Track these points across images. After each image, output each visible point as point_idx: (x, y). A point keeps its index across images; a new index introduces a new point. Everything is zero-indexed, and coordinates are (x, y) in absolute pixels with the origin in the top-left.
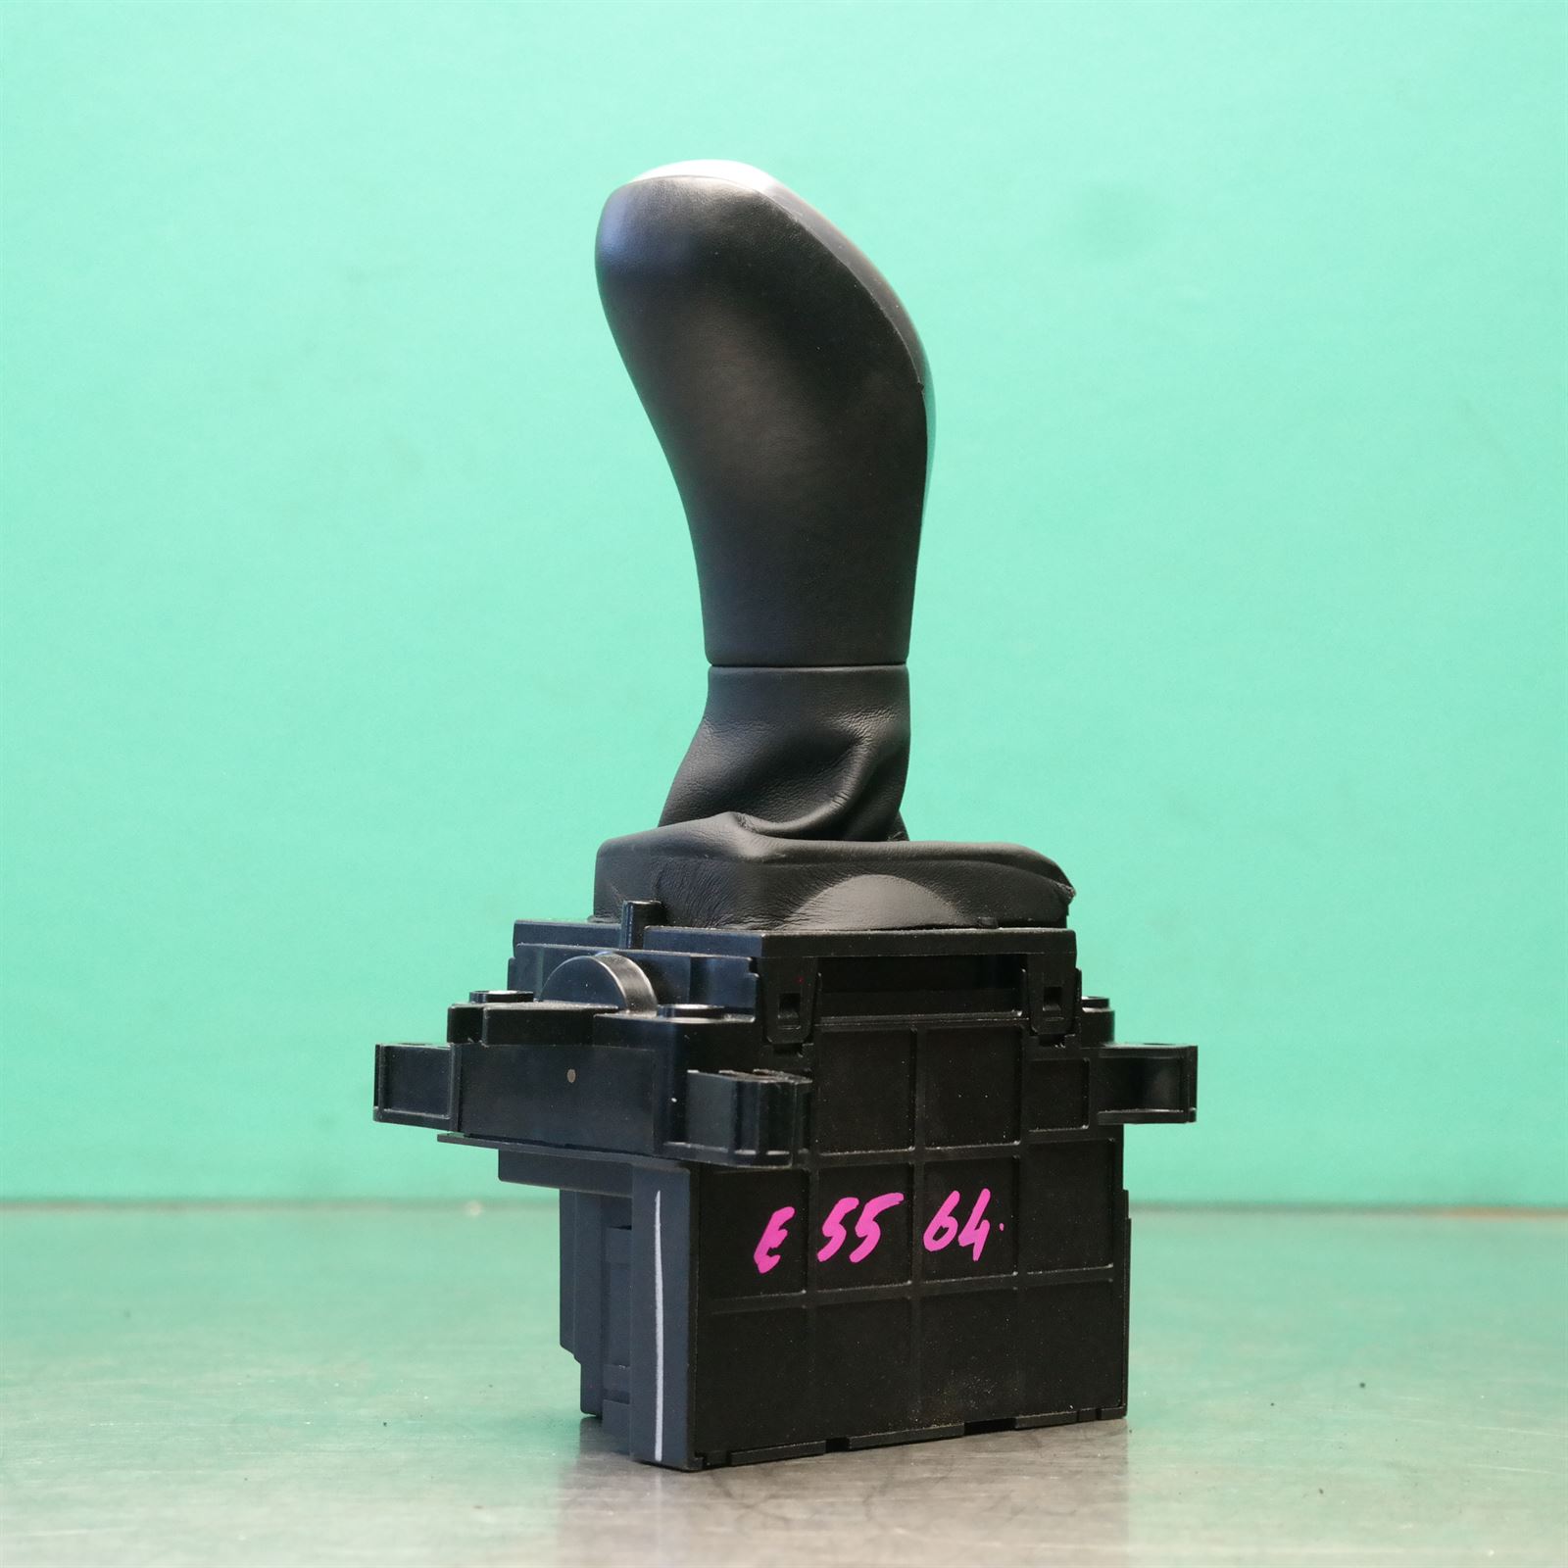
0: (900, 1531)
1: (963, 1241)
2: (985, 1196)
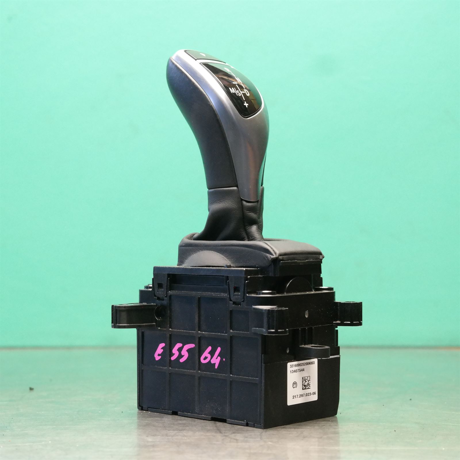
1: (212, 362)
2: (219, 350)
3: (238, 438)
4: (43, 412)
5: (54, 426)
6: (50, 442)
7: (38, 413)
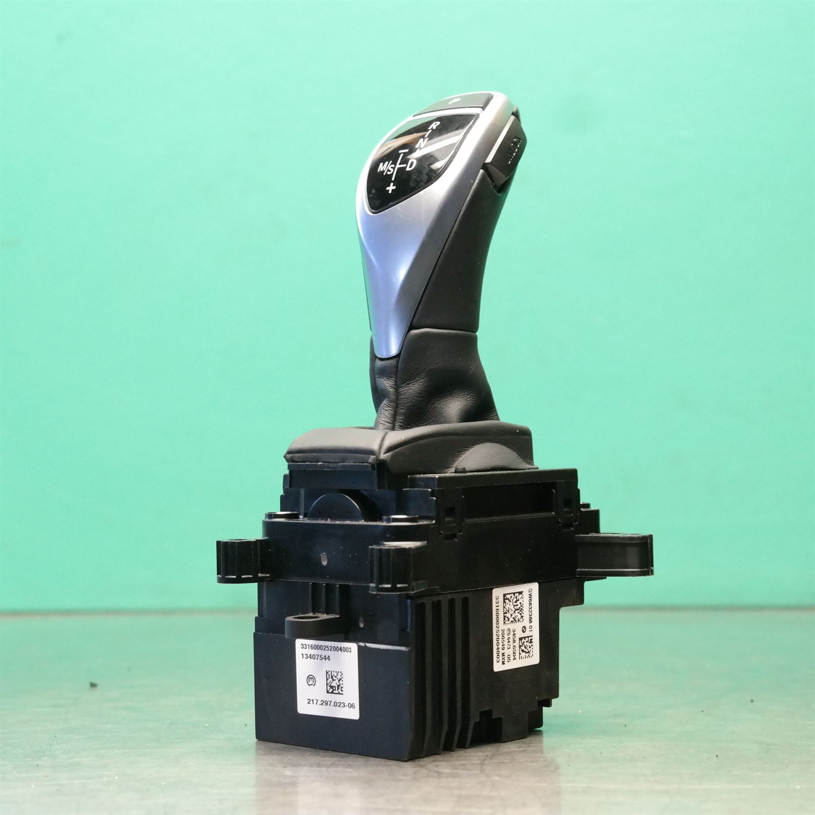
0: (496, 778)
3: (441, 770)
4: (109, 726)
5: (126, 751)
6: (116, 778)
7: (100, 727)
